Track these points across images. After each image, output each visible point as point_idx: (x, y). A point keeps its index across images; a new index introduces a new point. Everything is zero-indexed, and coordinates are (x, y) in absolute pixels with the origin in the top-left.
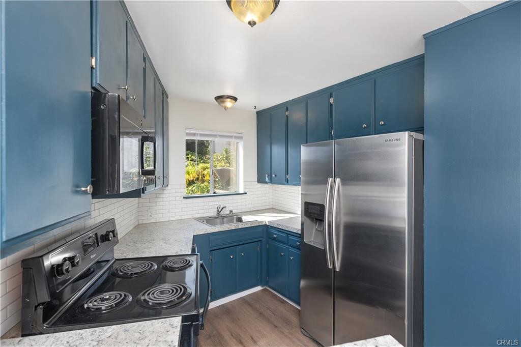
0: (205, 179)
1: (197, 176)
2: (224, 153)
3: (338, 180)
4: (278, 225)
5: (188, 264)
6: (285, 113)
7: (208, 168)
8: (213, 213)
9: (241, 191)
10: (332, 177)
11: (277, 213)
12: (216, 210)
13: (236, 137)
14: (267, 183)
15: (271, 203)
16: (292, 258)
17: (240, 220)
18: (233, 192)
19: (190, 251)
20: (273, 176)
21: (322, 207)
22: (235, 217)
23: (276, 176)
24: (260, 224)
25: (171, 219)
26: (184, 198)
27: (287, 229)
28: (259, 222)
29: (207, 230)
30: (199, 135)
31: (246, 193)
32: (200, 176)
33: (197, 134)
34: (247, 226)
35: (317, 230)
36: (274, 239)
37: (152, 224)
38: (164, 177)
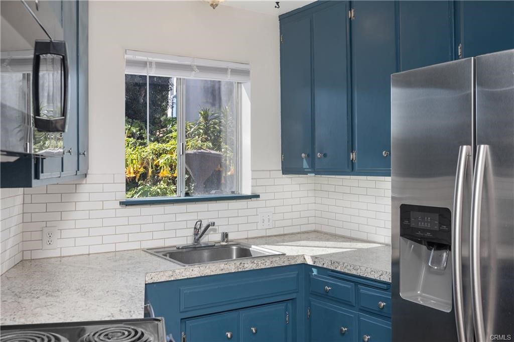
0: (161, 175)
1: (142, 170)
2: (201, 119)
3: (483, 149)
4: (332, 263)
5: (139, 338)
6: (347, 14)
7: (165, 152)
8: (185, 239)
9: (246, 191)
10: (468, 144)
11: (328, 240)
12: (192, 231)
13: (235, 72)
14: (306, 173)
15: (312, 220)
16: (367, 338)
17: (244, 253)
18: (227, 193)
19: (143, 313)
20: (319, 155)
21: (445, 215)
22: (234, 247)
23: (325, 155)
24: (293, 263)
25: (93, 250)
26: (122, 203)
27: (354, 272)
28: (289, 258)
29: (174, 271)
30: (154, 66)
31: (258, 196)
32: (150, 170)
33: (151, 63)
34: (263, 267)
35: (429, 269)
36: (326, 296)
37: (53, 259)
38: (78, 154)
